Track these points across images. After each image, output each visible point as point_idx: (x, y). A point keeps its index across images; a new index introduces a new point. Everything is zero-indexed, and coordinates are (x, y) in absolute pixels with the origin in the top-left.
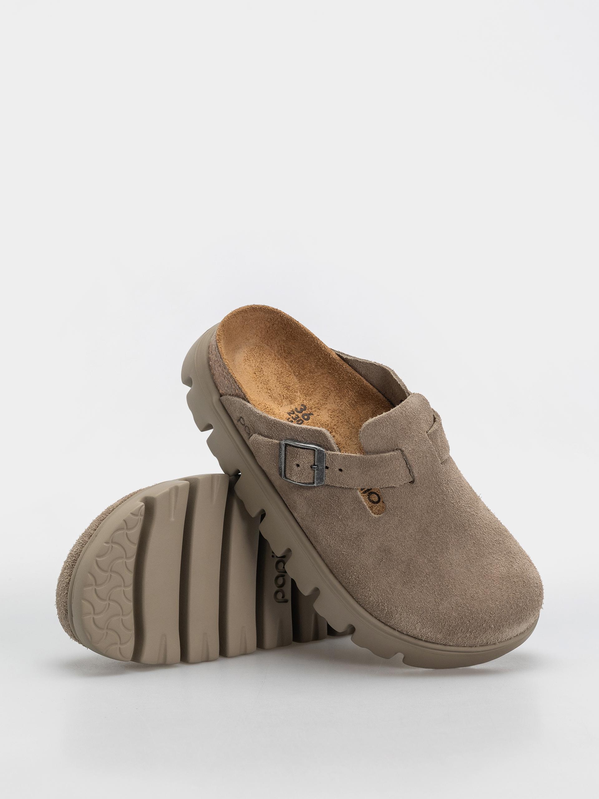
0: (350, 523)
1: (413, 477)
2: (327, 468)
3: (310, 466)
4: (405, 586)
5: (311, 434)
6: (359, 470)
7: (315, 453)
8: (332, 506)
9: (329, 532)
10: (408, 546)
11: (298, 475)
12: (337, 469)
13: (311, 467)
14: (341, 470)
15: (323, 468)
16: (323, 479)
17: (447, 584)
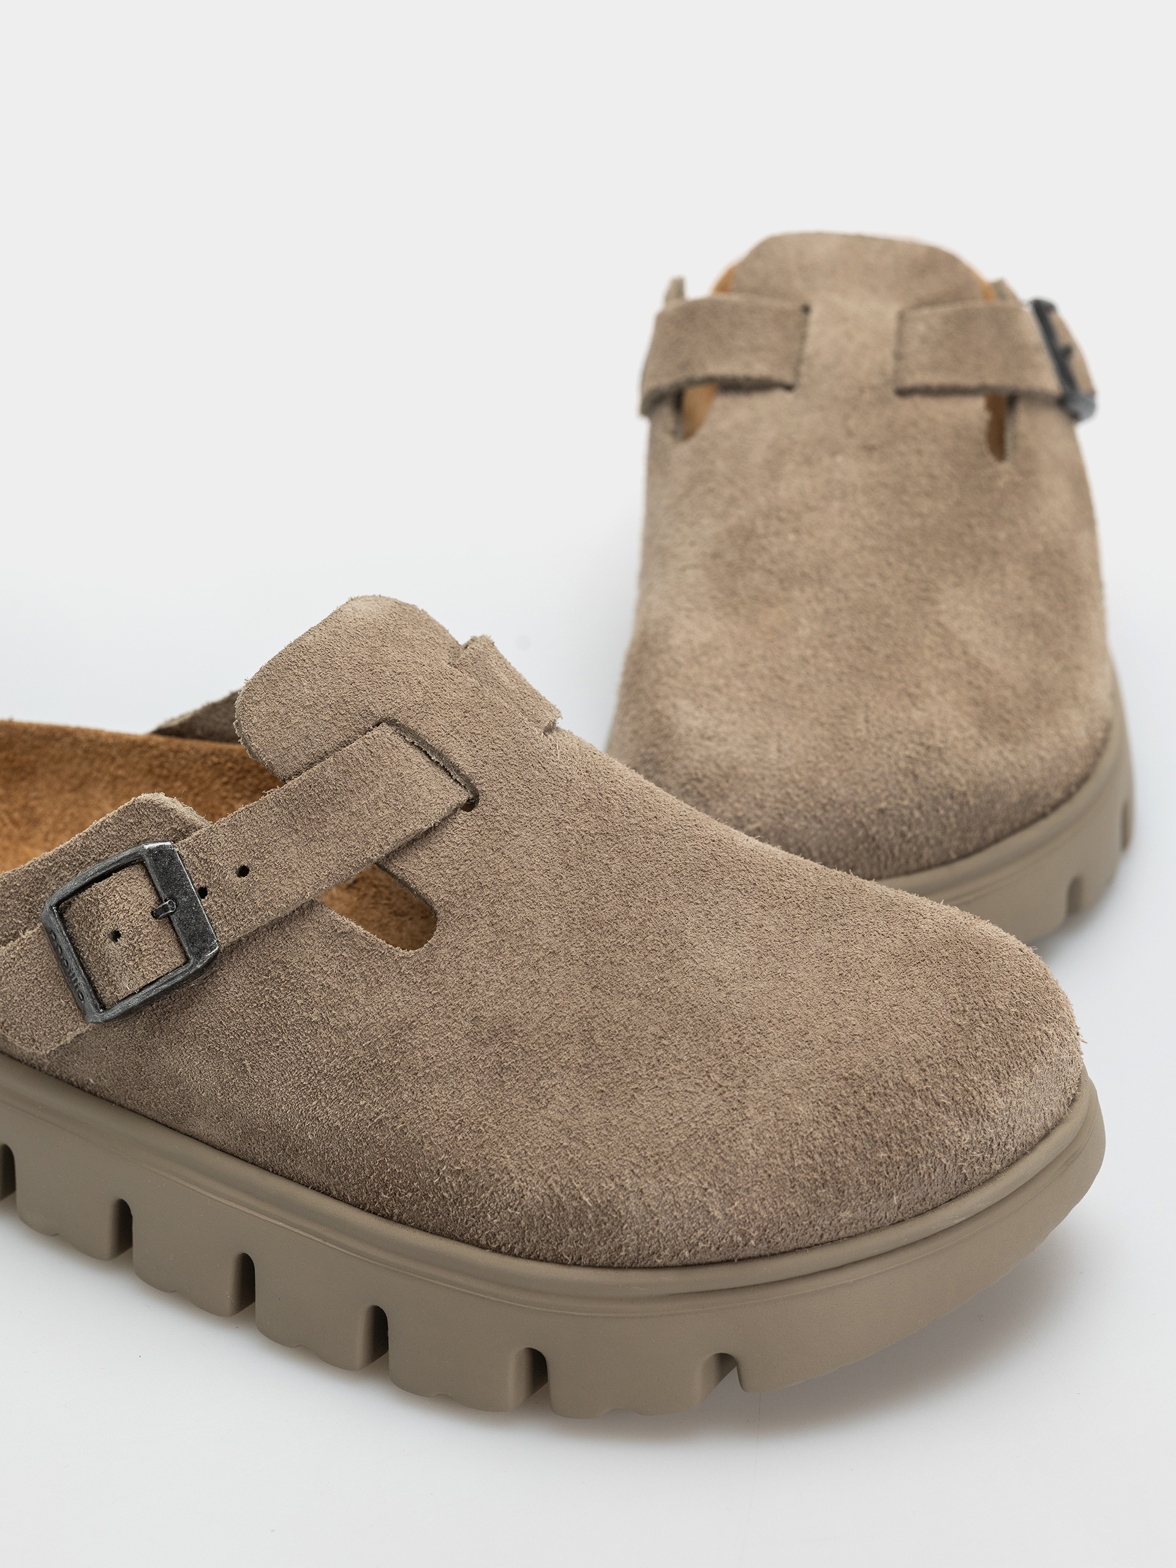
0: (352, 1016)
1: (467, 783)
2: (203, 892)
3: (149, 915)
4: (608, 1103)
5: (114, 833)
6: (295, 837)
7: (145, 867)
8: (276, 1001)
9: (308, 1088)
10: (560, 987)
11: (131, 963)
12: (232, 877)
13: (155, 915)
14: (243, 871)
15: (193, 899)
16: (209, 933)
17: (735, 1039)
